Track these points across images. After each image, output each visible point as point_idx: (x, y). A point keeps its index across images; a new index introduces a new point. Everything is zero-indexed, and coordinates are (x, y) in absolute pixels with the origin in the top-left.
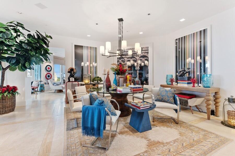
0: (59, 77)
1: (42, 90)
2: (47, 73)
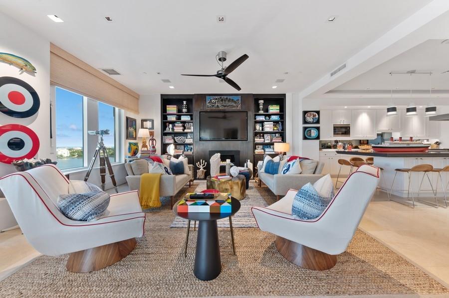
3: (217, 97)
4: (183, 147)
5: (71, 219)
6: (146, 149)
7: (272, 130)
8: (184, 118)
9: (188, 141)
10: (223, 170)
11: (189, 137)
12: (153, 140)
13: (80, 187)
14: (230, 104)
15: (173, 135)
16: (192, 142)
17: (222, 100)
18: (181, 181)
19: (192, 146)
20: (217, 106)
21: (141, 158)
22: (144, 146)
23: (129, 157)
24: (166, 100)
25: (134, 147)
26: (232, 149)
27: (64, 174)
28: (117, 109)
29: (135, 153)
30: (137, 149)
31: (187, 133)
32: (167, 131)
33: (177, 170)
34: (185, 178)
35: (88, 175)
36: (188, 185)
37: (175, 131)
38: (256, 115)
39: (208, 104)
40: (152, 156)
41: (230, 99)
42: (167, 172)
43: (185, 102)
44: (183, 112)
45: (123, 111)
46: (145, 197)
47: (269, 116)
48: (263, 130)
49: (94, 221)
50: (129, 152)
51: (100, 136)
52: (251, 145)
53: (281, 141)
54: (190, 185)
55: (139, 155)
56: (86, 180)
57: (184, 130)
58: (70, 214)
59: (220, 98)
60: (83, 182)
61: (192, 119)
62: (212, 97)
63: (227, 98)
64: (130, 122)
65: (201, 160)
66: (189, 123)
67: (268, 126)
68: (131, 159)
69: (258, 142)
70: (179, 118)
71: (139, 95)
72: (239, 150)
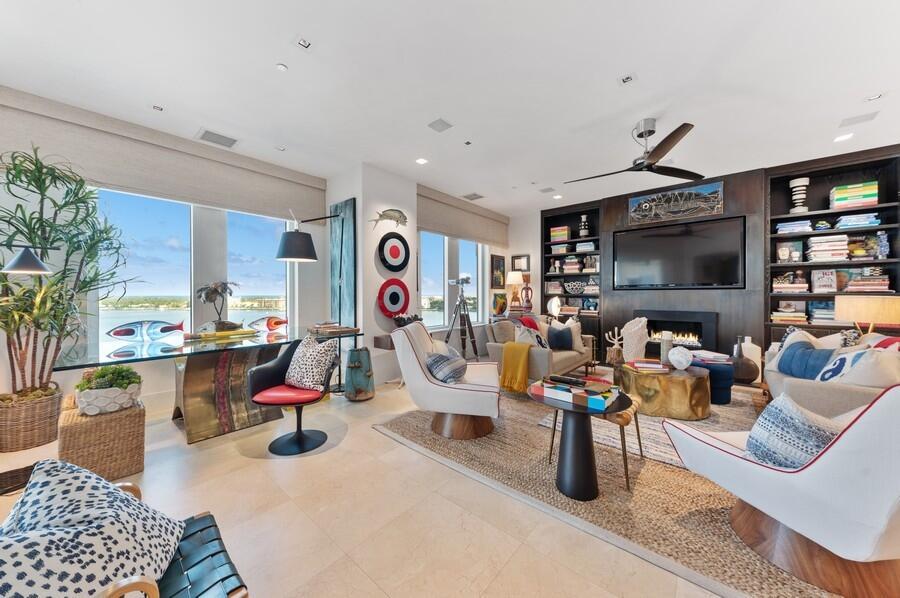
0: (439, 297)
1: (359, 391)
2: (384, 281)
3: (654, 196)
4: (580, 301)
5: (435, 377)
6: (517, 304)
7: (843, 259)
8: (581, 248)
9: (591, 289)
10: (653, 351)
11: (591, 282)
12: (527, 289)
13: (441, 348)
14: (691, 204)
15: (562, 280)
16: (598, 291)
17: (668, 201)
18: (561, 361)
19: (598, 300)
20: (656, 215)
21: (511, 318)
22: (515, 299)
23: (495, 316)
24: (551, 219)
25: (501, 301)
26: (693, 307)
27: (429, 332)
28: (480, 245)
29: (502, 310)
30: (505, 304)
31: (588, 275)
32: (552, 272)
33: (560, 341)
34: (574, 357)
35: (448, 337)
36: (582, 372)
37: (566, 272)
38: (774, 222)
39: (633, 215)
40: (526, 315)
41: (690, 194)
42: (540, 342)
43: (584, 218)
44: (580, 237)
45: (487, 247)
46: (509, 375)
47: (833, 218)
48: (805, 257)
49: (452, 385)
50: (495, 308)
51: (460, 286)
52: (758, 300)
53: (885, 288)
54: (587, 373)
55: (507, 313)
56: (447, 342)
57: (581, 270)
58: (435, 373)
59: (664, 196)
60: (444, 343)
61: (597, 247)
62: (641, 199)
63: (681, 195)
64: (497, 263)
65: (616, 329)
66: (590, 255)
67: (825, 246)
68: (496, 319)
69: (784, 291)
70: (572, 248)
71: (508, 219)
72: (717, 311)
